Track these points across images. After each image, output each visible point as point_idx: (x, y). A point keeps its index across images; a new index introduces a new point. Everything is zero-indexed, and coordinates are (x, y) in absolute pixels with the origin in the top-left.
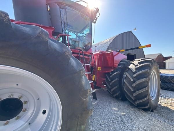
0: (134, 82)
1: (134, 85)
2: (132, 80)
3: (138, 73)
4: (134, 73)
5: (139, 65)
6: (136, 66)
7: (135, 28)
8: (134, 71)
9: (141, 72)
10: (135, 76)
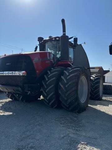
0: (94, 86)
1: (94, 87)
2: (93, 85)
3: (96, 81)
4: (94, 82)
5: (96, 78)
6: (94, 78)
7: (85, 43)
8: (94, 80)
9: (97, 81)
10: (94, 83)
